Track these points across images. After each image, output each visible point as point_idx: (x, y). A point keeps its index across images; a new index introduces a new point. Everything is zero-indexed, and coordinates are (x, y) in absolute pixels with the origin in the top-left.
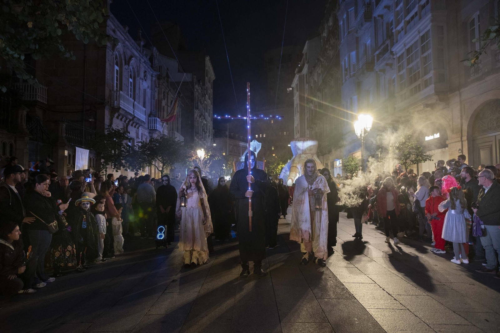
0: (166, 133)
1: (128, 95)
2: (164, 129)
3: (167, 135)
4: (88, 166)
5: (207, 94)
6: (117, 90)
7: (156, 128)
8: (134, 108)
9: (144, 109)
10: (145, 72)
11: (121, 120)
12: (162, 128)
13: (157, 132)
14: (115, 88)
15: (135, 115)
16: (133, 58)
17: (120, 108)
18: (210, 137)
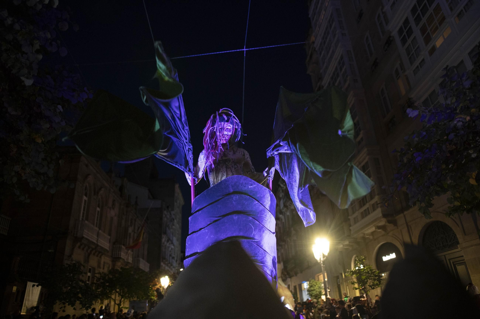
0: (130, 260)
1: (94, 224)
2: (128, 257)
3: (131, 262)
4: (38, 302)
5: (176, 219)
6: (82, 219)
7: (119, 256)
8: (98, 236)
9: (109, 237)
10: (114, 201)
11: (83, 249)
12: (126, 256)
13: (121, 261)
14: (81, 217)
15: (99, 244)
16: (103, 189)
17: (83, 237)
18: (178, 262)
